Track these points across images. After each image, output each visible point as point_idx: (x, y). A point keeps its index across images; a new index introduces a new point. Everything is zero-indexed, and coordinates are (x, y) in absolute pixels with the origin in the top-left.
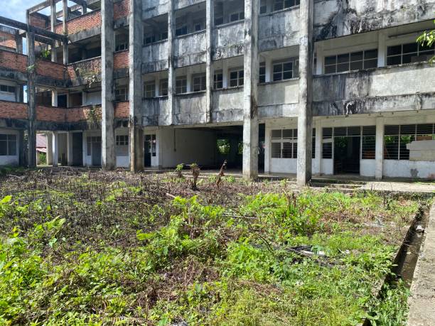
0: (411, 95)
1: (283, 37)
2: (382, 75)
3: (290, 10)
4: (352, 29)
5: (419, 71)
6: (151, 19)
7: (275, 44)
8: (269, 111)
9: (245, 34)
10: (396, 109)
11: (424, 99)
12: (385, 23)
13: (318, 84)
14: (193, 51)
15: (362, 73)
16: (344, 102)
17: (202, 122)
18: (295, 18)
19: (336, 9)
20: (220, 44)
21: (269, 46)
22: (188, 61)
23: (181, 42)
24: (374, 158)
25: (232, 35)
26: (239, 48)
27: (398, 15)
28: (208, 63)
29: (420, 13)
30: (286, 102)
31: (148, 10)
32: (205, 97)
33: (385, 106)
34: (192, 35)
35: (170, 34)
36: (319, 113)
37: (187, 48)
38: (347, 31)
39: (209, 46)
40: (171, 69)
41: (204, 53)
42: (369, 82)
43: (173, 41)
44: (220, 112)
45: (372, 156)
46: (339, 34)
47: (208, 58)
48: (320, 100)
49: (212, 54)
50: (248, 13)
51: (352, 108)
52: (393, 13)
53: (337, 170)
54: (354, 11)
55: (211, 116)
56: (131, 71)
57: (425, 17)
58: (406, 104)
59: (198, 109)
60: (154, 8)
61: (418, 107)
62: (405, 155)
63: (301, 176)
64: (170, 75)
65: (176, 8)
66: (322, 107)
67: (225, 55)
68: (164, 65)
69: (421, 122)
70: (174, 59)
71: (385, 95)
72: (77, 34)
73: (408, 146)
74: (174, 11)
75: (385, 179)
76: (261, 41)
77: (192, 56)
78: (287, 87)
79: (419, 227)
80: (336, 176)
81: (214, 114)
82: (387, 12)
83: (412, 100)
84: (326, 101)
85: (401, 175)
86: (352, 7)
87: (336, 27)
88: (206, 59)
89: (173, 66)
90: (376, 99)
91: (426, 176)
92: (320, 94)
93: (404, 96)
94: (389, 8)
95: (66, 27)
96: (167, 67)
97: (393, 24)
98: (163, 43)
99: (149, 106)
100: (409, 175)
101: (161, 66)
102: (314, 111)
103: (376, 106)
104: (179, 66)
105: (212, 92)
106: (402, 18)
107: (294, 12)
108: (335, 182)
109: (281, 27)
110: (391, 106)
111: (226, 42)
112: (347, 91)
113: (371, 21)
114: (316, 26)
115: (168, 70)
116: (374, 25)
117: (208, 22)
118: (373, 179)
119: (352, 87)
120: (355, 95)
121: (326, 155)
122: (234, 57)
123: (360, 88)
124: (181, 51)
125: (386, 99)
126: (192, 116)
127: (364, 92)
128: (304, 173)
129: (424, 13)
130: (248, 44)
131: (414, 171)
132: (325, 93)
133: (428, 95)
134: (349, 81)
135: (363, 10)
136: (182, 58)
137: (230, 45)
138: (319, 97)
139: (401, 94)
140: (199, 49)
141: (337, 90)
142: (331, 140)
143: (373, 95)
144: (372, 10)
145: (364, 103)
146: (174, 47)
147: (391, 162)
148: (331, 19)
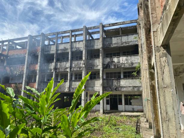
0: (131, 87)
1: (94, 66)
2: (123, 80)
3: (96, 59)
4: (114, 67)
5: (132, 80)
6: (47, 54)
7: (92, 68)
8: (90, 89)
9: (83, 64)
10: (127, 90)
11: (134, 88)
12: (123, 66)
13: (105, 81)
14: (63, 67)
15: (117, 79)
16: (113, 87)
17: (65, 91)
18: (98, 61)
19: (110, 61)
20: (73, 66)
21: (90, 69)
22: (61, 70)
23: (59, 64)
24: (122, 105)
25: (77, 63)
26: (80, 68)
27: (126, 65)
28: (69, 71)
29: (131, 65)
30: (96, 86)
31: (46, 51)
32: (67, 82)
33: (124, 89)
34: (63, 62)
35: (55, 61)
36: (106, 90)
37: (61, 66)
38: (113, 67)
39: (69, 66)
40: (54, 72)
41: (67, 68)
42: (120, 82)
43: (56, 63)
44: (72, 88)
45: (121, 104)
46: (111, 68)
47: (69, 70)
48: (106, 86)
49: (71, 69)
50: (84, 58)
51: (115, 89)
52: (125, 64)
53: (111, 108)
54: (114, 62)
55: (69, 89)
56: (38, 71)
57: (133, 66)
58: (130, 89)
59: (64, 87)
60: (49, 51)
61: (133, 90)
62: (131, 104)
63: (101, 111)
64: (54, 74)
65: (57, 52)
66: (107, 88)
67: (75, 70)
68: (52, 70)
69: (134, 94)
70: (55, 69)
71: (124, 86)
72: (13, 55)
73: (131, 101)
74: (57, 53)
75: (125, 111)
76: (87, 67)
77: (63, 69)
78: (96, 81)
79: (138, 124)
80: (111, 111)
81: (70, 89)
82: (123, 64)
83: (131, 88)
84: (108, 87)
85: (130, 110)
86: (114, 61)
87: (110, 66)
88: (68, 70)
89: (55, 71)
90: (122, 87)
91: (136, 110)
92: (106, 84)
93: (129, 87)
94: (124, 63)
95: (8, 52)
96: (53, 71)
97: (125, 67)
98: (51, 63)
99: (43, 84)
100: (132, 110)
101: (50, 71)
102: (104, 89)
103: (122, 89)
104: (58, 71)
105: (70, 81)
106: (127, 66)
107: (97, 60)
108: (111, 113)
109: (94, 63)
110: (126, 89)
111: (75, 65)
112: (114, 84)
113: (119, 65)
114: (104, 65)
115: (53, 72)
116: (120, 66)
117: (69, 59)
118: (122, 111)
119: (115, 83)
120: (116, 85)
121: (107, 103)
122: (78, 70)
123: (117, 83)
124: (58, 66)
125: (125, 87)
126: (62, 89)
127: (119, 85)
128: (102, 110)
129: (132, 65)
130: (84, 67)
131: (133, 109)
132: (107, 84)
133: (135, 87)
134: (114, 81)
135: (117, 62)
136: (59, 69)
137: (77, 67)
138: (106, 85)
139: (128, 86)
140: (66, 66)
141: (111, 84)
142: (109, 99)
143: (121, 86)
144: (119, 62)
145: (119, 88)
146: (56, 65)
147: (127, 106)
148: (108, 63)
